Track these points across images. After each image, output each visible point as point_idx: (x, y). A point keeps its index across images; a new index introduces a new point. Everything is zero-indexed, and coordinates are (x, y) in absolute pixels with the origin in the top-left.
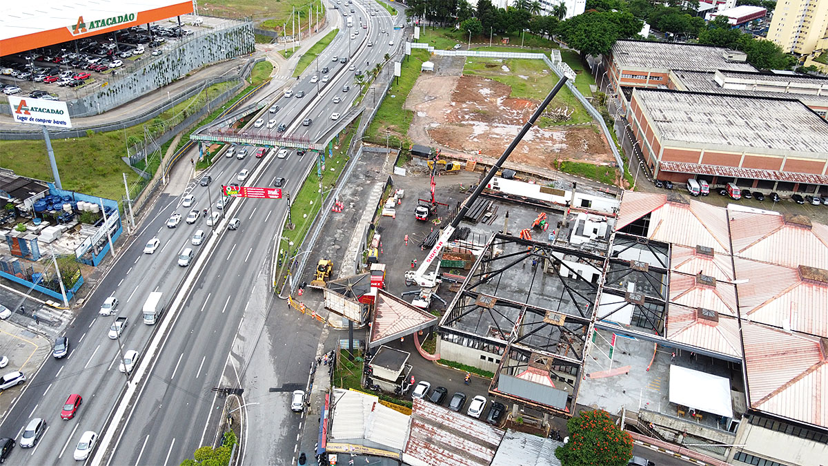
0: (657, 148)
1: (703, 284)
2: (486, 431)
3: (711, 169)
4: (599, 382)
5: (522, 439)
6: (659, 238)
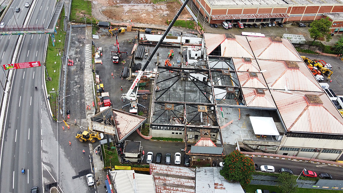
0: (209, 9)
1: (253, 76)
2: (187, 171)
3: (231, 16)
5: (204, 170)
6: (226, 55)
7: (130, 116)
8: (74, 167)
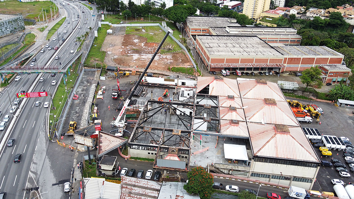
0: (208, 58)
1: (232, 110)
2: (154, 184)
3: (229, 65)
4: (198, 155)
5: (170, 184)
6: (214, 94)
7: (114, 137)
8: (56, 176)
